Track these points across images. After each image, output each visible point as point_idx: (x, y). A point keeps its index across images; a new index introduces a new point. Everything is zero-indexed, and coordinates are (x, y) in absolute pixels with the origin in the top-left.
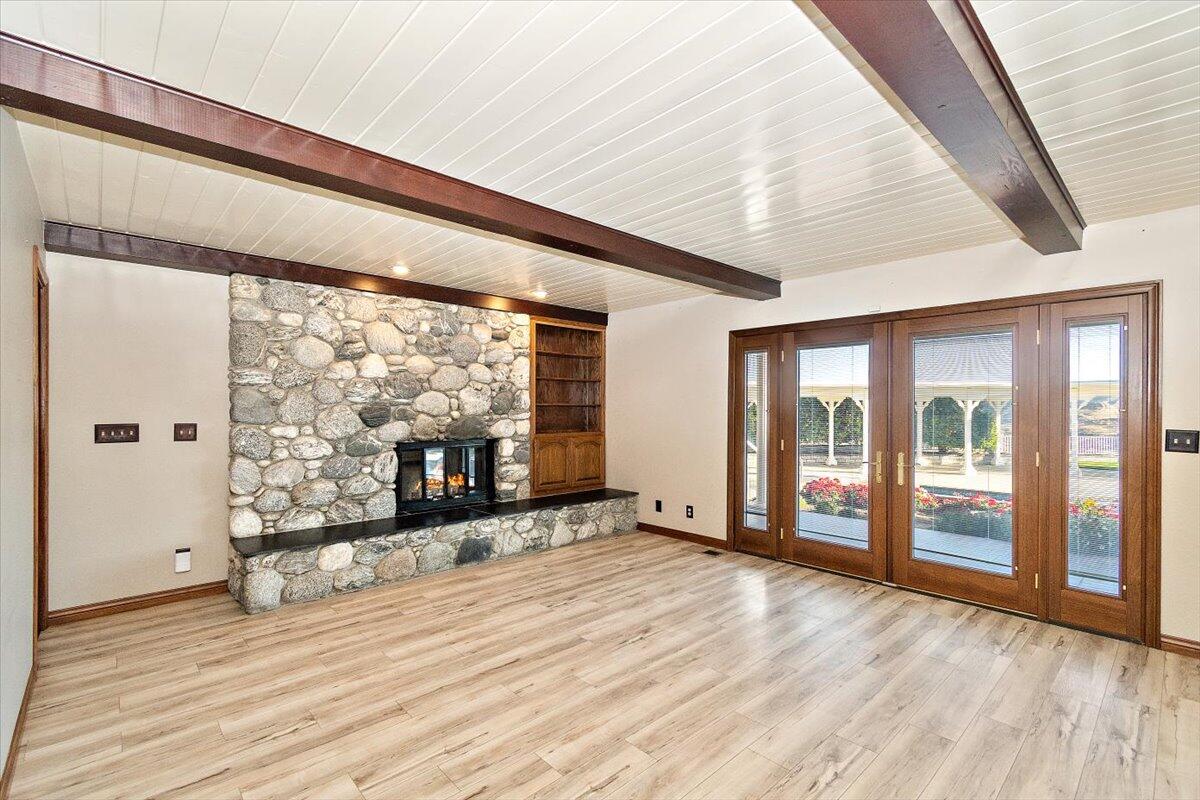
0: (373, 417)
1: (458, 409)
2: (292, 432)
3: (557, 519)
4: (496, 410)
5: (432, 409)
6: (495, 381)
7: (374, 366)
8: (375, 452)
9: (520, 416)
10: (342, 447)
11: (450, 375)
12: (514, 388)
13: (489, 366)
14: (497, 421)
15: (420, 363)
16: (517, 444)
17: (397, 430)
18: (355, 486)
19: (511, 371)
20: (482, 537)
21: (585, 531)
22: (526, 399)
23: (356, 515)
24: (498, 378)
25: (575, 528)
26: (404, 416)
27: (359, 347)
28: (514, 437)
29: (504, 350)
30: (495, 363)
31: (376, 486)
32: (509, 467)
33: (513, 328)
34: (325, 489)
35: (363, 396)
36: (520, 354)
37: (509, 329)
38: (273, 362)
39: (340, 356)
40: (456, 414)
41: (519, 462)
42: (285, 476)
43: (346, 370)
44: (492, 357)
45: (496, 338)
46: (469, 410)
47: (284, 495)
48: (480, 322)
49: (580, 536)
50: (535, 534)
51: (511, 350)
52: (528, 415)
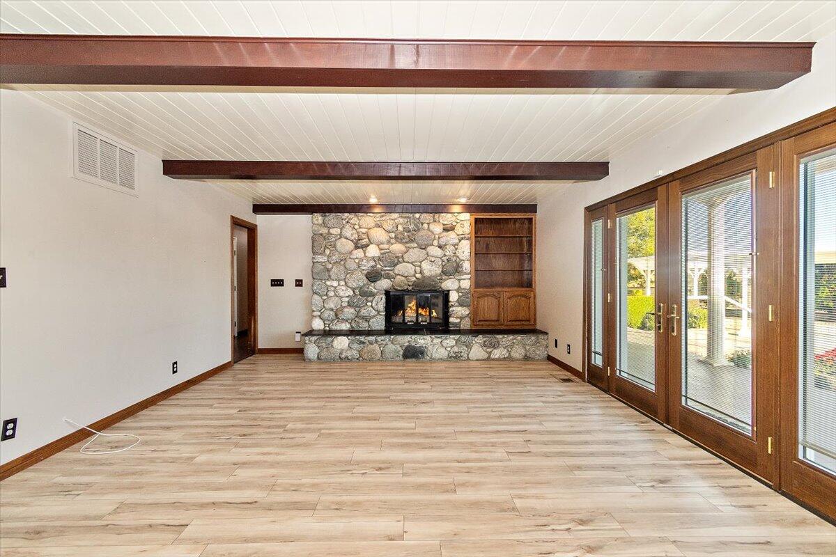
0: (373, 276)
1: (421, 273)
2: (335, 284)
3: (474, 342)
4: (446, 273)
5: (406, 273)
6: (445, 255)
7: (373, 251)
8: (373, 295)
9: (463, 277)
10: (357, 292)
11: (415, 254)
12: (458, 259)
13: (440, 247)
14: (445, 280)
15: (397, 248)
16: (460, 294)
17: (384, 284)
18: (364, 312)
19: (456, 249)
20: (418, 345)
21: (497, 353)
22: (467, 266)
23: (364, 326)
24: (447, 254)
25: (489, 350)
26: (388, 277)
27: (365, 241)
28: (459, 290)
29: (452, 237)
30: (445, 245)
31: (374, 313)
32: (454, 308)
33: (457, 223)
34: (349, 312)
35: (367, 266)
36: (462, 239)
37: (454, 224)
38: (327, 252)
39: (357, 247)
40: (418, 276)
41: (461, 305)
42: (331, 304)
43: (359, 253)
44: (442, 242)
45: (446, 230)
46: (427, 273)
47: (331, 313)
48: (435, 221)
49: (492, 356)
50: (456, 349)
51: (457, 237)
52: (469, 276)
